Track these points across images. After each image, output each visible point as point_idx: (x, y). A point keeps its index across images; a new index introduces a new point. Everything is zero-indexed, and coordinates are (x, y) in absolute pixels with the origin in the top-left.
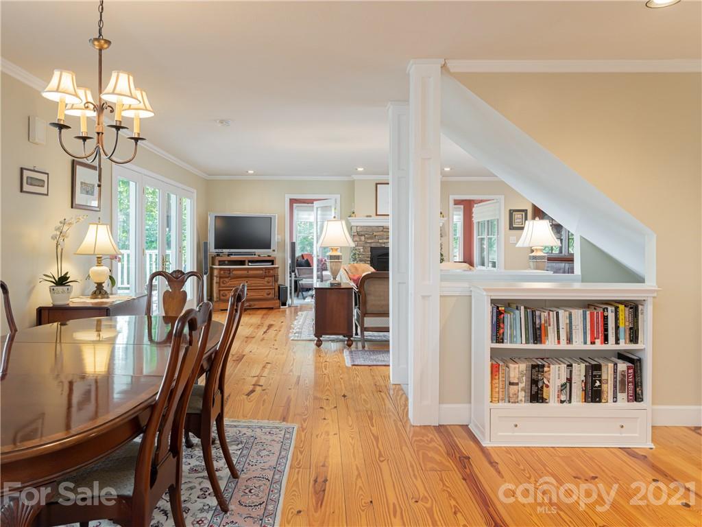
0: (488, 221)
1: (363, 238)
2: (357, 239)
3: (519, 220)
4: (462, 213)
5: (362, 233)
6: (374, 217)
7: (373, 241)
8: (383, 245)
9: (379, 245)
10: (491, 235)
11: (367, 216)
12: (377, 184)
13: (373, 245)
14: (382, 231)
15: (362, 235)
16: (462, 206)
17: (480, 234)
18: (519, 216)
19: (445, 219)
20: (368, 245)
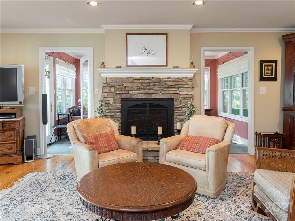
0: (231, 76)
1: (113, 90)
2: (107, 90)
3: (269, 71)
4: (209, 72)
5: (113, 84)
6: (124, 68)
7: (123, 92)
8: (134, 97)
9: (129, 96)
10: (234, 88)
11: (117, 67)
12: (127, 34)
13: (123, 97)
14: (133, 82)
15: (112, 87)
16: (209, 68)
17: (223, 88)
18: (270, 67)
19: (196, 69)
20: (118, 96)
